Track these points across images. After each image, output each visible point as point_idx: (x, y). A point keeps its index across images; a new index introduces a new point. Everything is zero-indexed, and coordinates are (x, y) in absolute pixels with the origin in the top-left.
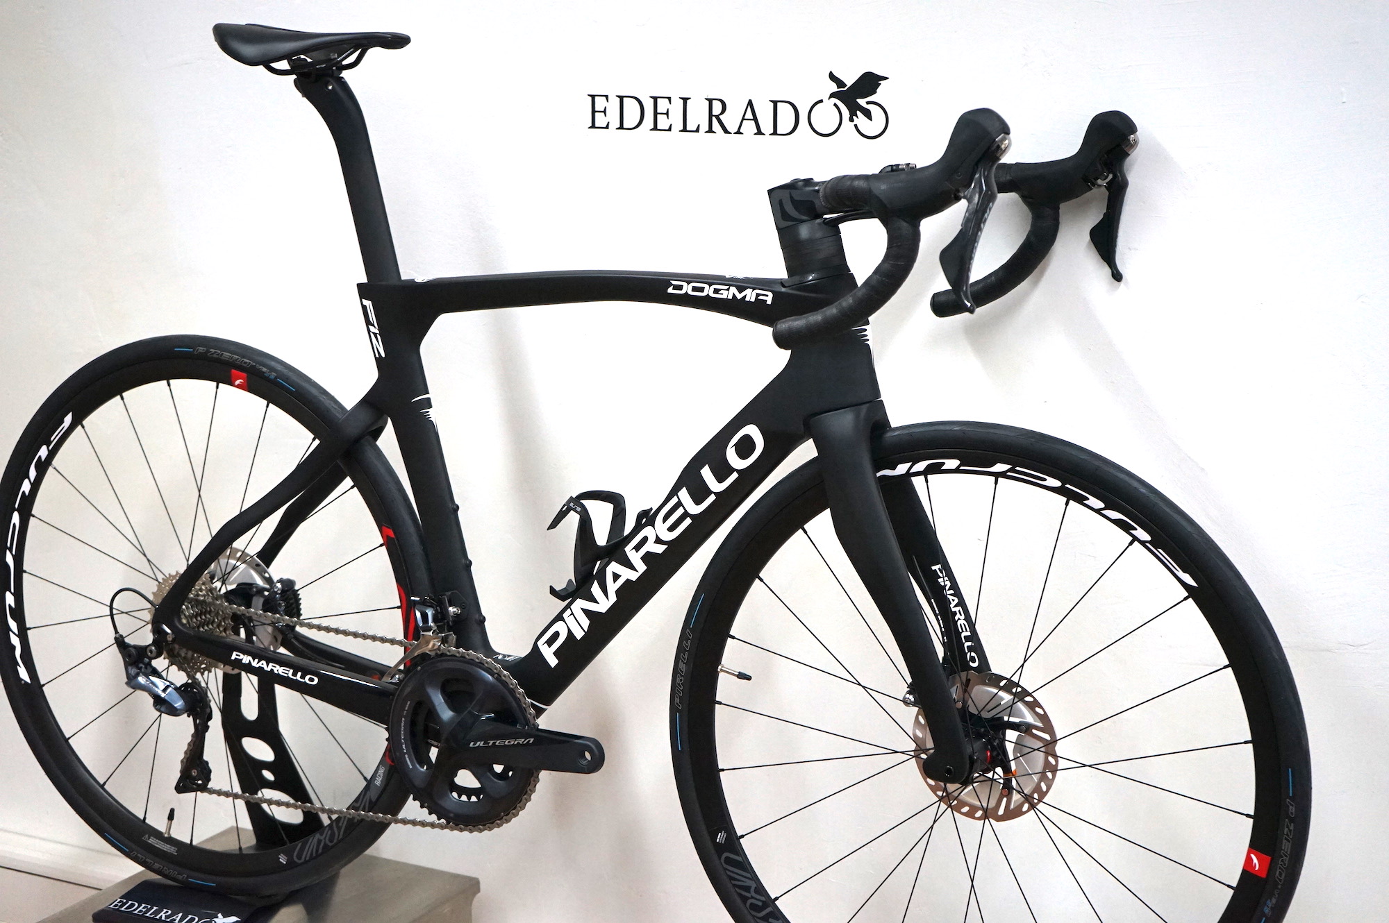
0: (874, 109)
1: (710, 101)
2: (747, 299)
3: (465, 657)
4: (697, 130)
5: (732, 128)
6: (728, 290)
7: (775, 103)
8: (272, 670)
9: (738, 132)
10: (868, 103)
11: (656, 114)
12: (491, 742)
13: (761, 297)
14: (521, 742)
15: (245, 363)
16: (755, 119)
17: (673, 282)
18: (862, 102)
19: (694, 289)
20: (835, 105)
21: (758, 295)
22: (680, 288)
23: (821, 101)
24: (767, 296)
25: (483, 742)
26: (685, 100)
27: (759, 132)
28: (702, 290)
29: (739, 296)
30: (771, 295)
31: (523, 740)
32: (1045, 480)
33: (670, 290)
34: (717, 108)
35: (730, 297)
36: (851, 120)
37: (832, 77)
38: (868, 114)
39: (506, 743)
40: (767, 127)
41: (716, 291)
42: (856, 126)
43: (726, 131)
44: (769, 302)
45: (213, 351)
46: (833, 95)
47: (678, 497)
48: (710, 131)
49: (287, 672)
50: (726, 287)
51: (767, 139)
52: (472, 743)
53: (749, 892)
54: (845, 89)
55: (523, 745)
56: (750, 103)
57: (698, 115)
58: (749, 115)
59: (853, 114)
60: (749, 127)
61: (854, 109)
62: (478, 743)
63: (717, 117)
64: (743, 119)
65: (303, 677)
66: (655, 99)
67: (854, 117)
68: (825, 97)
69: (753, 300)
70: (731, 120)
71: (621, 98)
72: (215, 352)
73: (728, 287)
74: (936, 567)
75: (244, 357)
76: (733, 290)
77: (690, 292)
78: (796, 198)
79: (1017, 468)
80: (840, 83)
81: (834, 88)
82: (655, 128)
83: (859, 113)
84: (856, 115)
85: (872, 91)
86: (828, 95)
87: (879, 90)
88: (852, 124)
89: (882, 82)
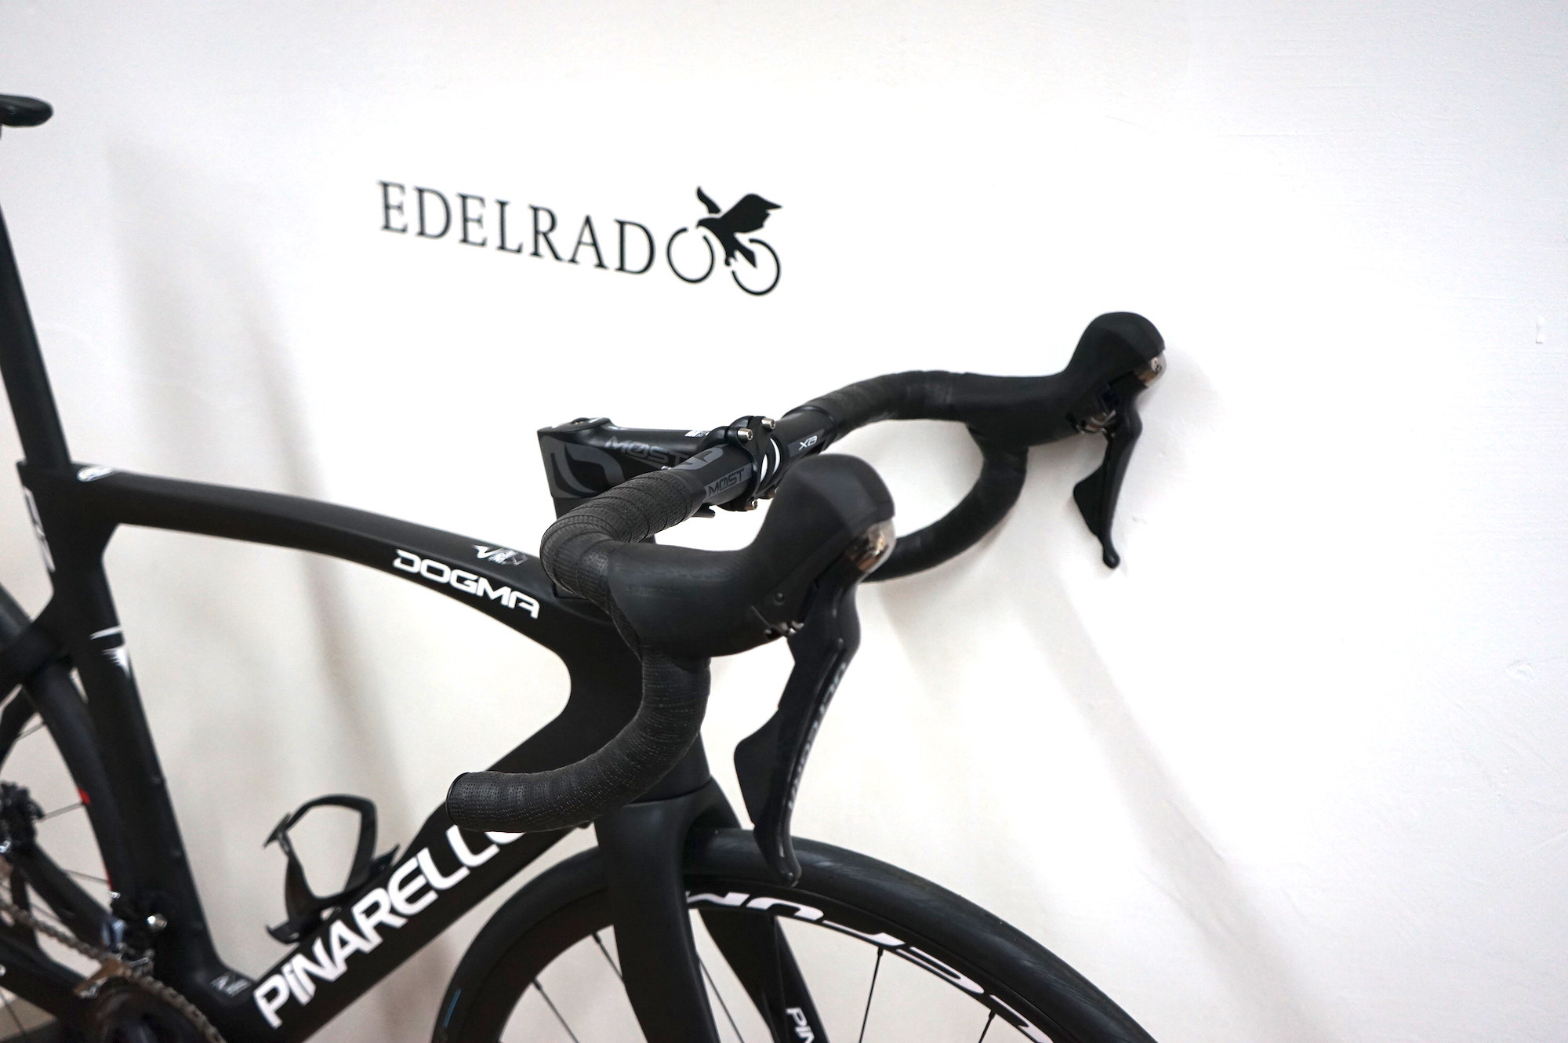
0: (758, 251)
1: (536, 210)
2: (504, 602)
4: (519, 251)
5: (565, 253)
6: (476, 581)
7: (622, 224)
9: (573, 261)
10: (752, 241)
11: (465, 220)
13: (522, 605)
16: (595, 244)
17: (401, 553)
18: (743, 238)
20: (705, 238)
21: (518, 600)
22: (411, 563)
23: (684, 230)
24: (531, 604)
26: (503, 204)
27: (601, 265)
29: (493, 595)
30: (536, 605)
32: (958, 977)
33: (398, 563)
34: (544, 223)
35: (483, 593)
36: (727, 263)
37: (701, 196)
38: (750, 257)
40: (611, 258)
41: (460, 580)
42: (734, 273)
43: (557, 257)
44: (537, 615)
46: (702, 223)
47: (417, 860)
48: (536, 253)
50: (475, 577)
51: (611, 273)
54: (717, 216)
56: (588, 221)
57: (520, 231)
58: (587, 238)
59: (729, 254)
60: (587, 254)
61: (732, 247)
63: (545, 235)
64: (579, 243)
66: (464, 198)
67: (732, 260)
68: (691, 224)
69: (512, 605)
70: (563, 242)
71: (421, 191)
73: (477, 576)
74: (793, 1011)
76: (484, 583)
77: (425, 574)
78: (576, 457)
79: (914, 949)
80: (712, 207)
81: (703, 212)
82: (465, 240)
83: (738, 254)
84: (733, 256)
85: (758, 224)
86: (695, 222)
87: (767, 223)
88: (728, 270)
89: (772, 212)
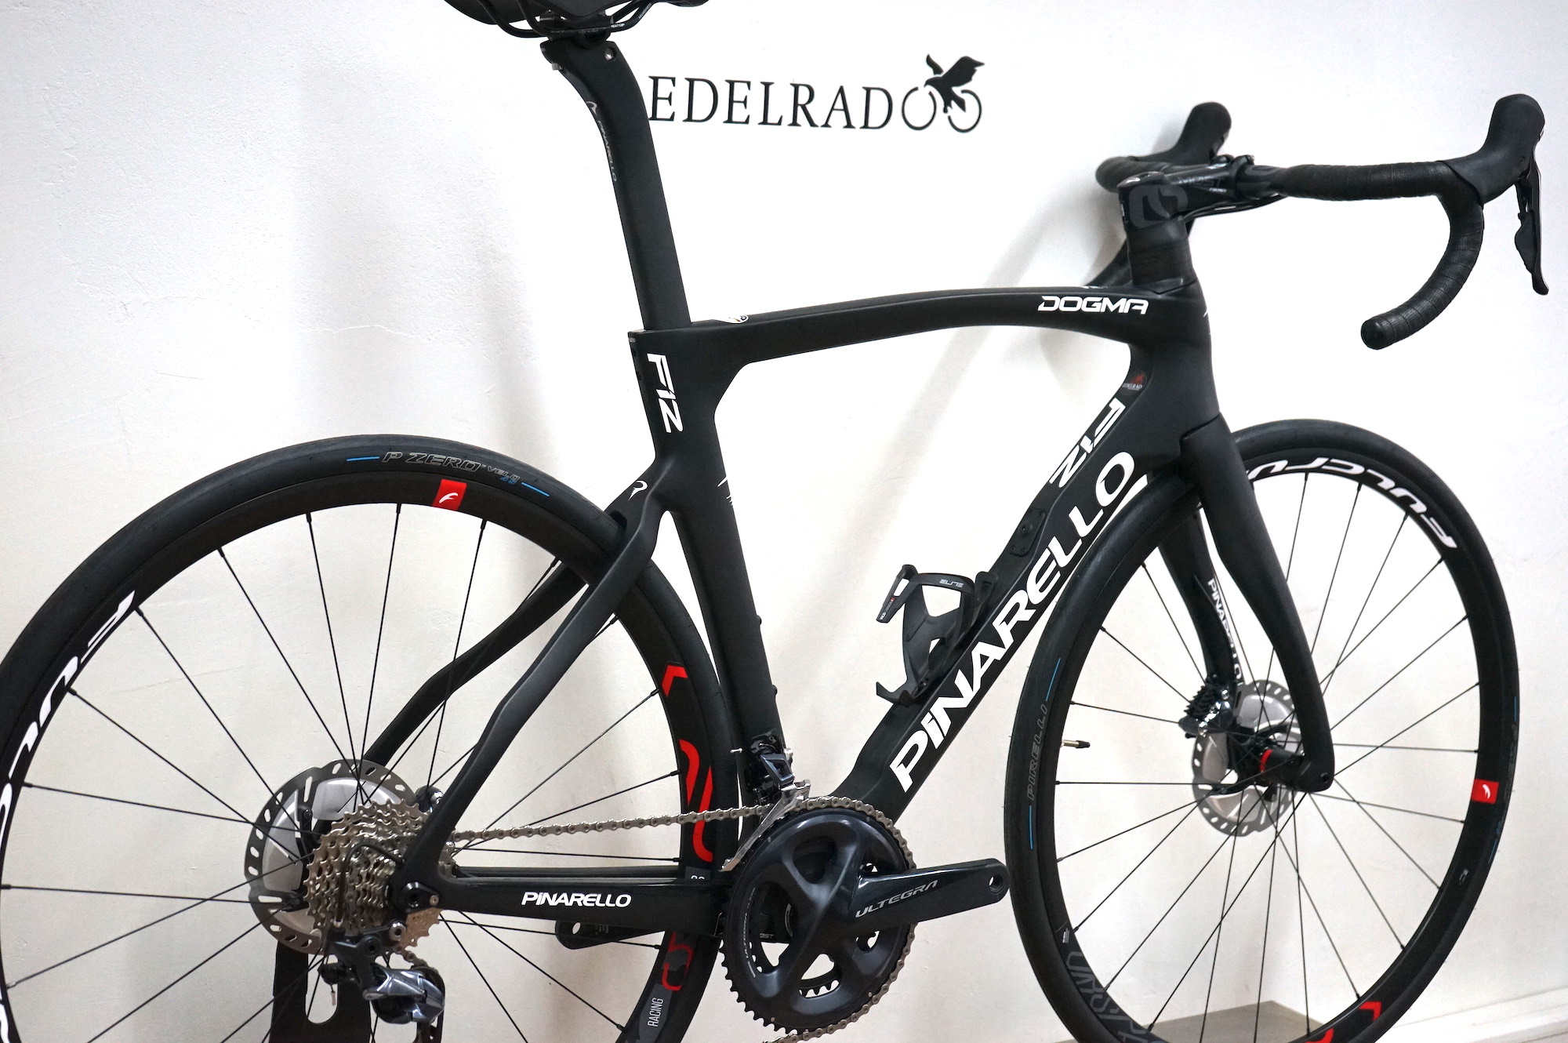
0: (966, 97)
1: (796, 87)
2: (1120, 311)
3: (831, 807)
4: (779, 123)
5: (819, 120)
6: (1101, 301)
7: (868, 90)
8: (575, 903)
9: (826, 125)
10: (963, 92)
11: (731, 102)
12: (882, 903)
13: (1135, 308)
14: (921, 890)
15: (470, 466)
16: (845, 109)
17: (1046, 298)
18: (957, 90)
19: (1067, 304)
20: (931, 94)
21: (1132, 305)
22: (1052, 303)
23: (916, 89)
24: (1142, 305)
25: (871, 907)
26: (767, 85)
27: (849, 125)
28: (1074, 304)
29: (1112, 308)
30: (1146, 303)
31: (924, 886)
33: (1042, 308)
34: (804, 96)
35: (1103, 310)
36: (945, 111)
37: (930, 62)
38: (961, 104)
39: (902, 897)
40: (858, 119)
41: (1089, 305)
42: (949, 118)
43: (812, 124)
44: (1143, 312)
45: (415, 454)
46: (929, 82)
47: (1049, 549)
48: (794, 123)
49: (593, 900)
50: (1099, 299)
51: (858, 132)
52: (859, 912)
53: (1091, 988)
54: (941, 76)
55: (924, 892)
56: (841, 91)
57: (781, 105)
58: (839, 105)
59: (947, 104)
60: (839, 118)
61: (949, 98)
62: (866, 910)
63: (804, 107)
64: (833, 109)
65: (613, 901)
66: (732, 83)
67: (949, 108)
68: (920, 84)
69: (1126, 311)
70: (818, 111)
71: (691, 81)
72: (419, 456)
73: (1101, 299)
75: (466, 458)
76: (1107, 301)
77: (1063, 309)
78: (1164, 194)
79: (1333, 461)
80: (937, 69)
81: (930, 74)
82: (730, 120)
83: (953, 103)
84: (950, 106)
85: (968, 79)
86: (924, 83)
87: (974, 77)
88: (946, 115)
89: (978, 69)
